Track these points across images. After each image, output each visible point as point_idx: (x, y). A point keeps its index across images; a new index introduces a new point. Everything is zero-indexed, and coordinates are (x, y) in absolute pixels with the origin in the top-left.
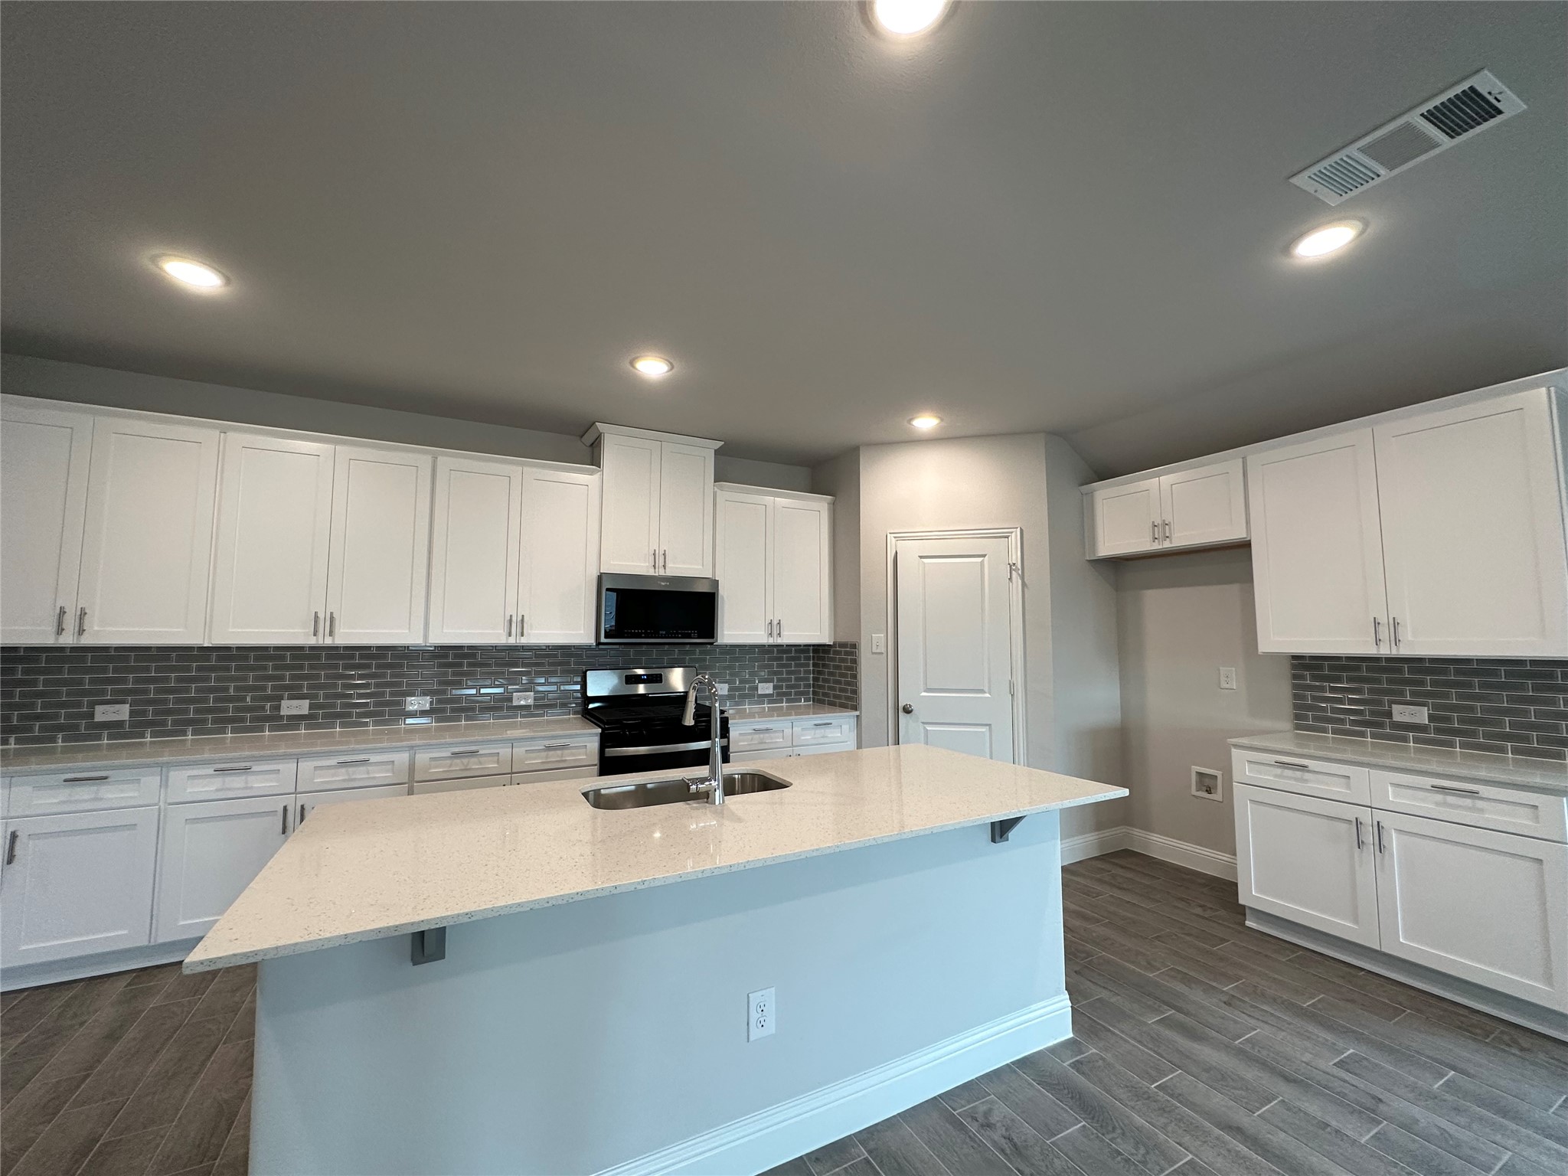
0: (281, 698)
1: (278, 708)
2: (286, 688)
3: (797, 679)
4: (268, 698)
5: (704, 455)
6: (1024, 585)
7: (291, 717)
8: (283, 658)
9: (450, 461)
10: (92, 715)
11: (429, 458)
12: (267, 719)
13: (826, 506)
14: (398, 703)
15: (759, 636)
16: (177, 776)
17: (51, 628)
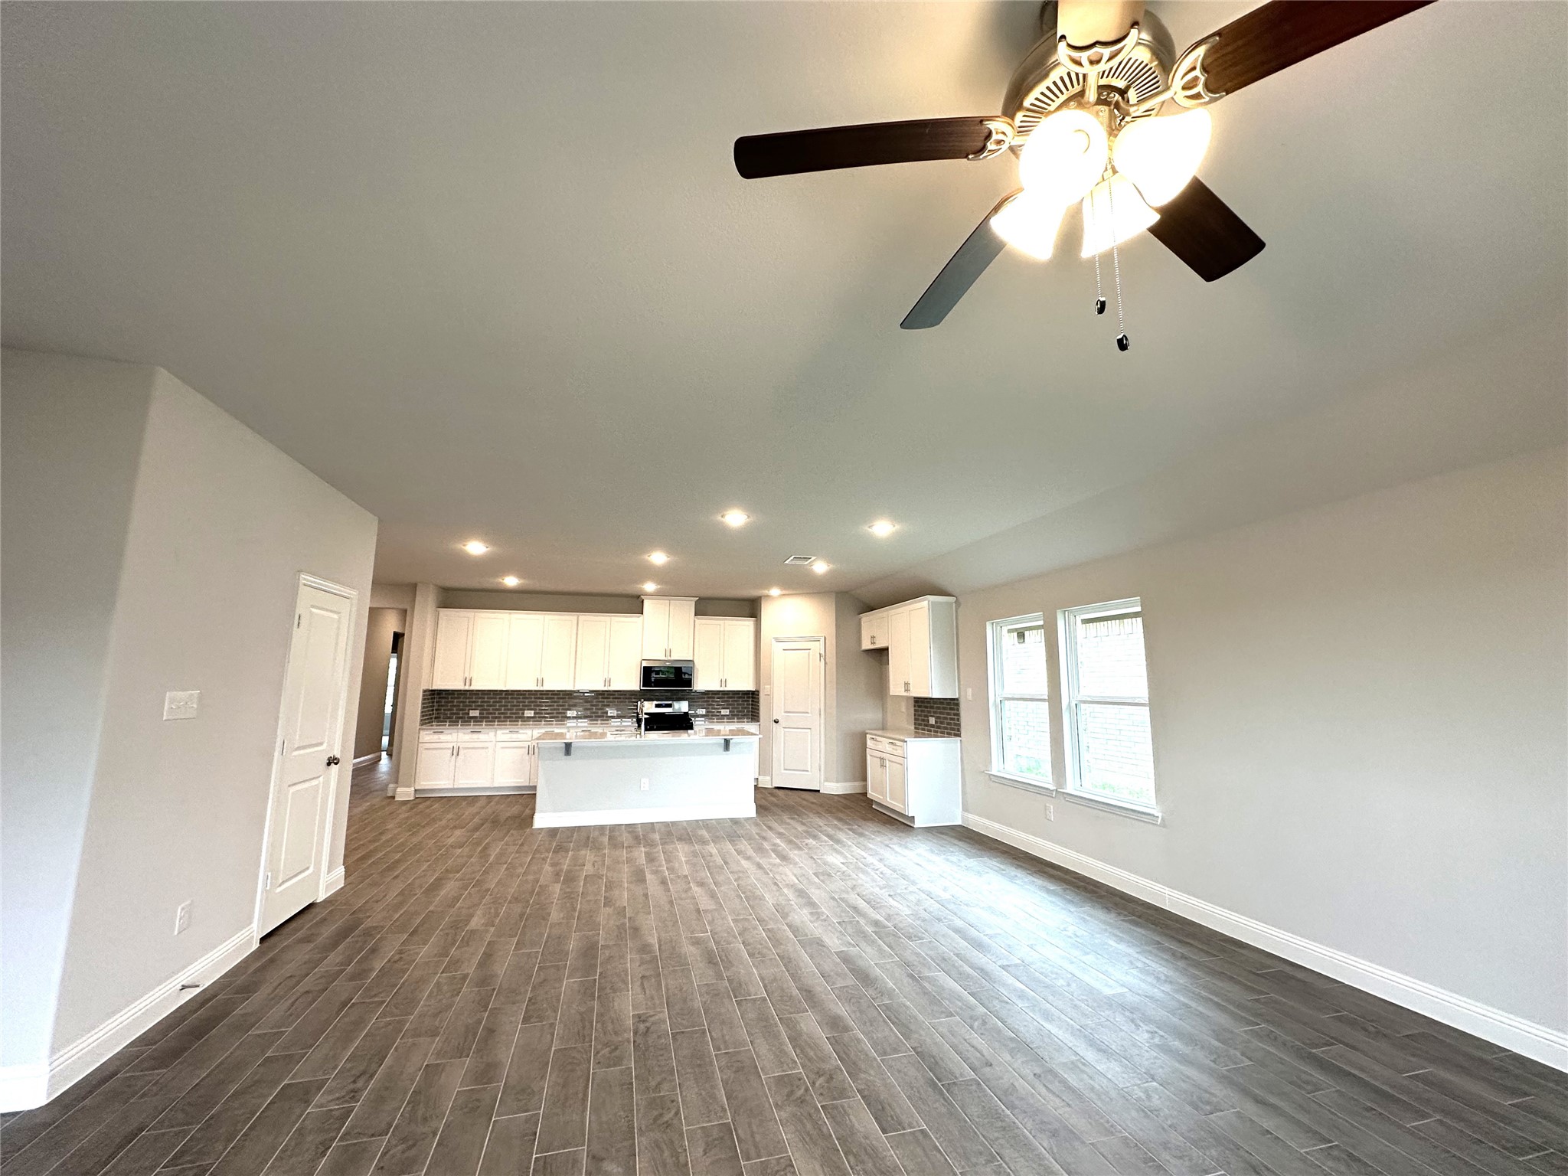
0: (524, 710)
1: (523, 714)
2: (526, 706)
3: (738, 704)
4: (521, 710)
5: (690, 606)
6: (825, 663)
7: (528, 717)
8: (525, 694)
9: (585, 618)
10: (469, 714)
11: (576, 617)
12: (520, 717)
13: (752, 622)
14: (564, 713)
15: (715, 686)
16: (499, 732)
17: (462, 683)
